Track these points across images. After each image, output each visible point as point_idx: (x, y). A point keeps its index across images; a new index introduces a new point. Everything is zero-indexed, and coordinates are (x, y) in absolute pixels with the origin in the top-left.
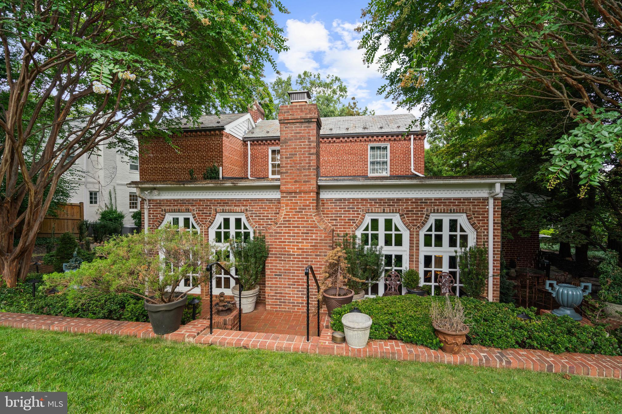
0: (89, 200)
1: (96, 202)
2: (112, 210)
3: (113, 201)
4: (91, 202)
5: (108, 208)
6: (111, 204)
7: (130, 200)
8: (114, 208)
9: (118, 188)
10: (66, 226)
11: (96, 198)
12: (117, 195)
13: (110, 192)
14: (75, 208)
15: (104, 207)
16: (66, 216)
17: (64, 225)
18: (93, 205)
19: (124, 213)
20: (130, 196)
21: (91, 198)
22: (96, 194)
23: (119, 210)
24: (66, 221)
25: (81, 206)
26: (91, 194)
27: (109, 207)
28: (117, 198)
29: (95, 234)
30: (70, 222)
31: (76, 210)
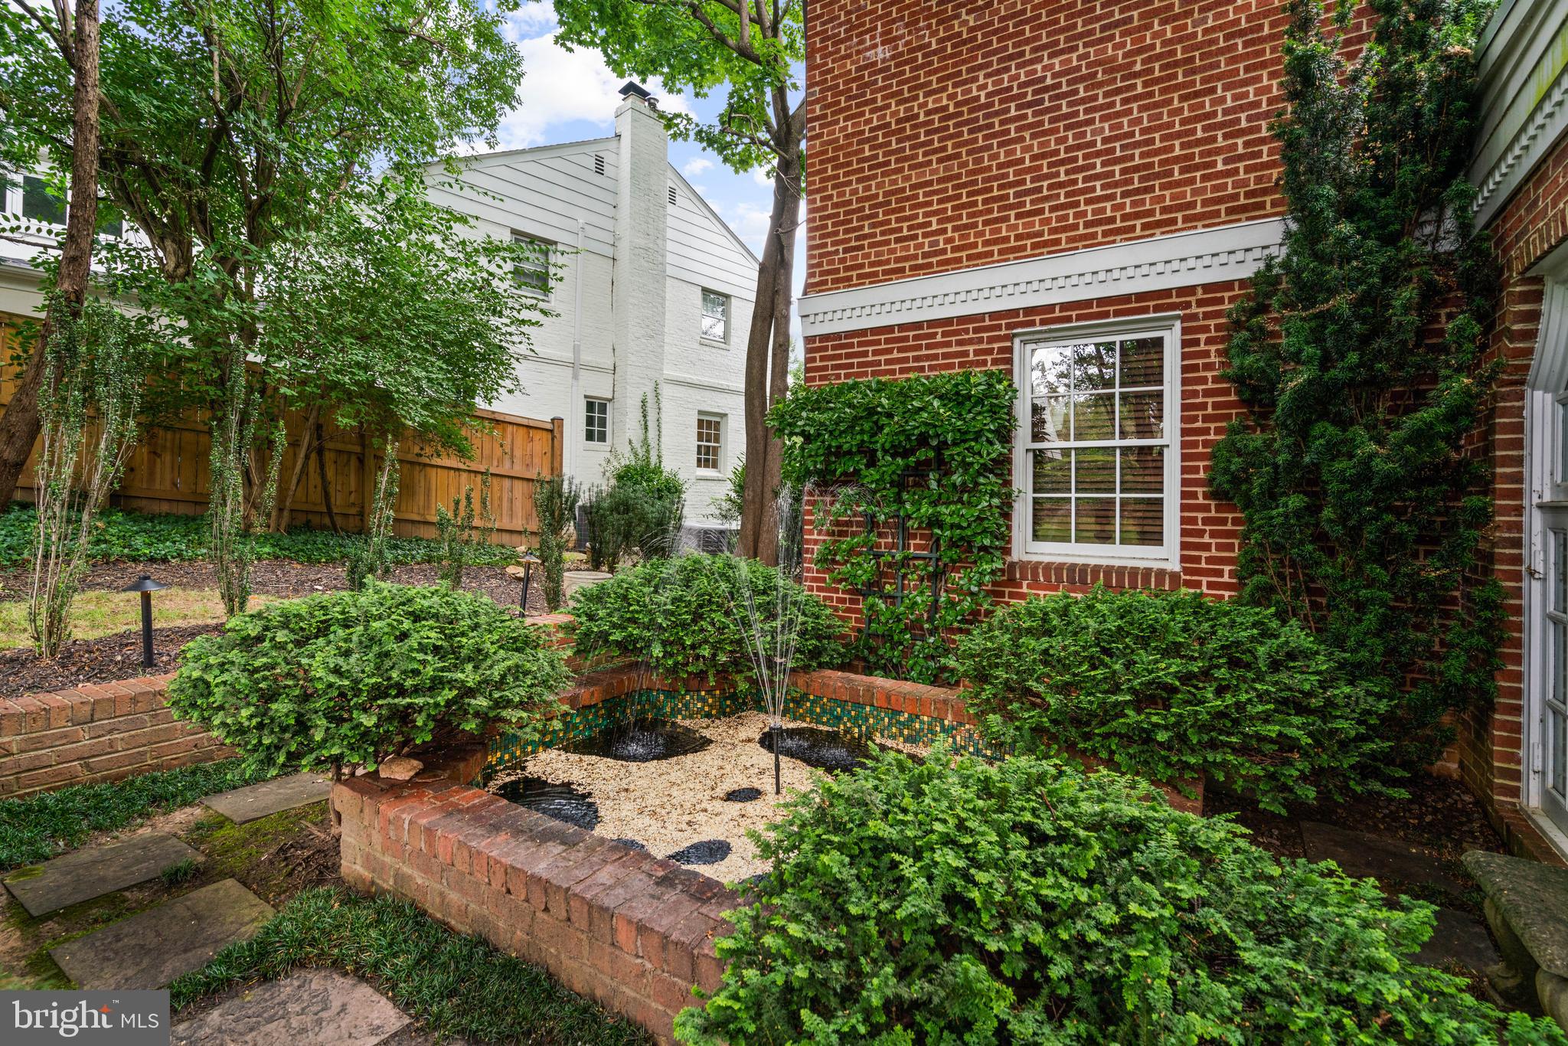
0: (584, 427)
1: (602, 437)
2: (648, 464)
3: (652, 434)
4: (590, 436)
5: (636, 454)
6: (645, 442)
7: (700, 437)
8: (654, 460)
9: (666, 391)
10: (505, 504)
11: (603, 423)
12: (663, 416)
13: (644, 402)
14: (537, 435)
15: (626, 450)
16: (507, 464)
17: (501, 499)
18: (595, 444)
19: (682, 477)
20: (700, 423)
21: (590, 421)
22: (603, 409)
23: (668, 466)
24: (507, 483)
25: (554, 430)
26: (590, 406)
27: (641, 452)
28: (663, 426)
29: (593, 539)
30: (518, 484)
31: (540, 442)
